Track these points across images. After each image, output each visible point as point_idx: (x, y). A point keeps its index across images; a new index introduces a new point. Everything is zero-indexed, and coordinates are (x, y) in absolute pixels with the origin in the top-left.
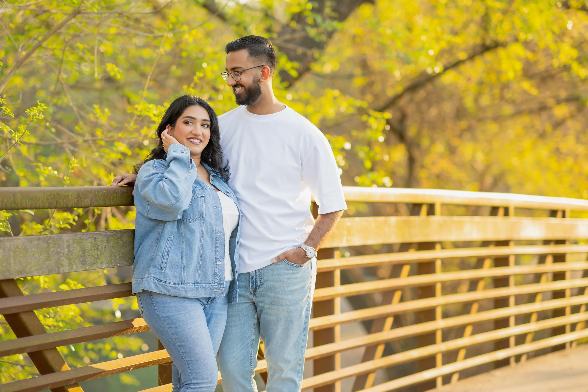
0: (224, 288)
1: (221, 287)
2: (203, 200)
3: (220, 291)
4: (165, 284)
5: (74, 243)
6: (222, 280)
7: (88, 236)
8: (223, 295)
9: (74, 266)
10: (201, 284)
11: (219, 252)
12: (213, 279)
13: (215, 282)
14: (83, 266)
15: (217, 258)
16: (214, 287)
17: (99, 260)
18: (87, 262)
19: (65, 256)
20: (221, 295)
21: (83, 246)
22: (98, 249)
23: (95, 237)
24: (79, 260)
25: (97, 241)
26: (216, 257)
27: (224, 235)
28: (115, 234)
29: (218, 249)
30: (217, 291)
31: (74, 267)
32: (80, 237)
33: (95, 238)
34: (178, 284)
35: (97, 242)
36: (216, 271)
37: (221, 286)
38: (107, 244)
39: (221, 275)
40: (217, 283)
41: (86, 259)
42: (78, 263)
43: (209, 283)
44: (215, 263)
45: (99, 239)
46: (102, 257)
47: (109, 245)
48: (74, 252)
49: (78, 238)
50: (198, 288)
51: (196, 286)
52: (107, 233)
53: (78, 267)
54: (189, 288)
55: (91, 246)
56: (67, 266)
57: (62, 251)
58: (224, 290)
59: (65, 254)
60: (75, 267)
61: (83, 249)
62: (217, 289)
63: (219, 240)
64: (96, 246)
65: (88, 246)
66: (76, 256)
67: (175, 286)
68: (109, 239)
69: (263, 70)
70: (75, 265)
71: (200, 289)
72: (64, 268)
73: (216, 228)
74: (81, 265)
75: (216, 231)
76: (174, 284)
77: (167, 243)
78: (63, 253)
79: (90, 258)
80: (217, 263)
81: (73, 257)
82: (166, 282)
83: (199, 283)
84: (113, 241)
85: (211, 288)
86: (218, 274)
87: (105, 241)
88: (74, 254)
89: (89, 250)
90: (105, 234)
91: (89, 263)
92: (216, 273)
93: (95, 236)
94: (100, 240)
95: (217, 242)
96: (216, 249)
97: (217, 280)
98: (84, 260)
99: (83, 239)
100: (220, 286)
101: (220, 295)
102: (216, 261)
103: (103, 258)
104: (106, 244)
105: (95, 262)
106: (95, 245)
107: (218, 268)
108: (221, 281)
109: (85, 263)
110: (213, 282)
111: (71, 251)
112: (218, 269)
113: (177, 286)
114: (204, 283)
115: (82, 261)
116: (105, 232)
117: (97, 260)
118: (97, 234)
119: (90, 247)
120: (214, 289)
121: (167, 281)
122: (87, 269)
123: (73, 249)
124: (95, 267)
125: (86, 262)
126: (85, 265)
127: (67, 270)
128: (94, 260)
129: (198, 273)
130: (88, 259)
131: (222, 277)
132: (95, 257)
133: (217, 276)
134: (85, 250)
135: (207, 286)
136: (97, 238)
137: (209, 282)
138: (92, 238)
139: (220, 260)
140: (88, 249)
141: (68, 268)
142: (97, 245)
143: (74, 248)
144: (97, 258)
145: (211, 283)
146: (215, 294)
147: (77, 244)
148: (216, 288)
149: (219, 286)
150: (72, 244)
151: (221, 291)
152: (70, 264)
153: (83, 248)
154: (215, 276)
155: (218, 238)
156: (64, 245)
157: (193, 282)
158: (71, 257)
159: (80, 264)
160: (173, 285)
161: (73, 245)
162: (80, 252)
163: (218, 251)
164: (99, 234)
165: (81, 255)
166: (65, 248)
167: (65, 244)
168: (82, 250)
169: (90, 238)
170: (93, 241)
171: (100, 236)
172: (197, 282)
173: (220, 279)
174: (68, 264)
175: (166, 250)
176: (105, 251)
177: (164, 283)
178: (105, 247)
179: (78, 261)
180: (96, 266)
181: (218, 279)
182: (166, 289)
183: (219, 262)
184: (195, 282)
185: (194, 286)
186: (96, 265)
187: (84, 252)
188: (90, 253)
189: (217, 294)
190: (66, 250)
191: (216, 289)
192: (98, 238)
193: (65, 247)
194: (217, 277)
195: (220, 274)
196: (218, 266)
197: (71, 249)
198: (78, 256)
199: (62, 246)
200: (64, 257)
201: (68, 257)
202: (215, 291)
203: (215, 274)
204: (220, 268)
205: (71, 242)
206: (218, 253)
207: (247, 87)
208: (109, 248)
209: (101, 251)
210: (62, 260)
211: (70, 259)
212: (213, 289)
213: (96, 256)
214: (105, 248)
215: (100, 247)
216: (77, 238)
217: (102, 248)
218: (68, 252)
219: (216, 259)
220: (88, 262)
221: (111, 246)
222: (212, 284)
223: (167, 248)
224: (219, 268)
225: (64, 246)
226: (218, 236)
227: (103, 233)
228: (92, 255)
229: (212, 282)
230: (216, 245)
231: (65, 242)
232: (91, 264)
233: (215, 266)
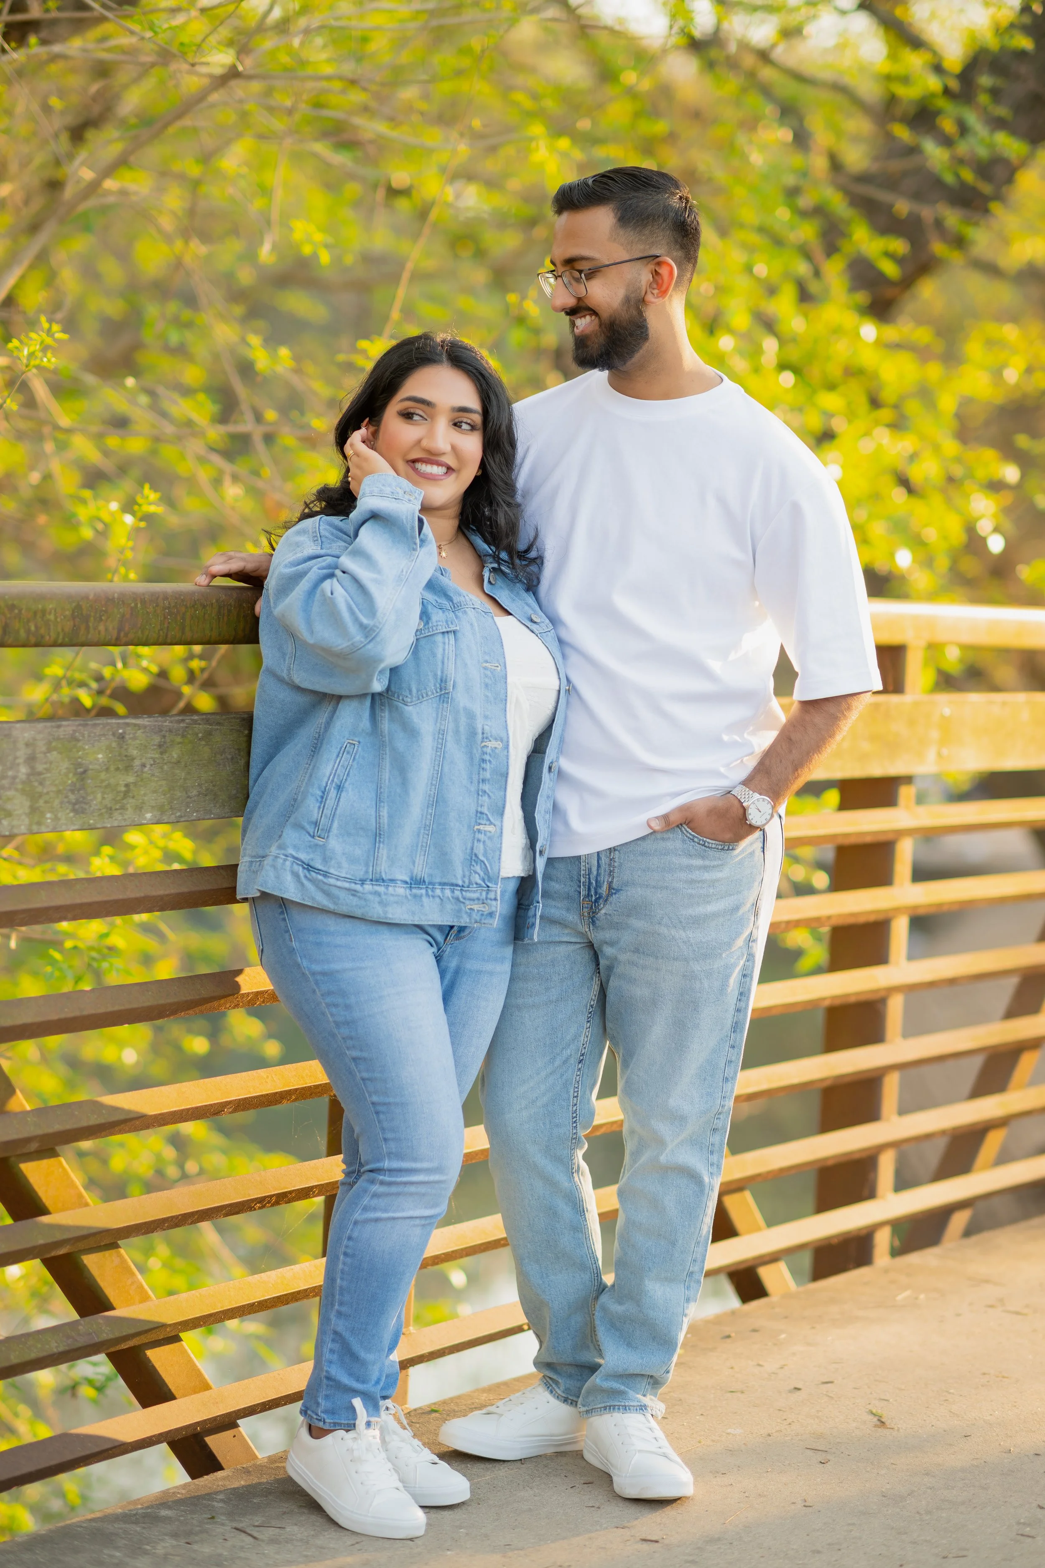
0: (496, 899)
1: (487, 898)
2: (451, 642)
3: (483, 909)
4: (325, 880)
5: (49, 750)
6: (490, 878)
7: (98, 731)
8: (491, 922)
9: (48, 815)
10: (430, 883)
11: (489, 796)
12: (467, 873)
13: (470, 883)
14: (77, 816)
15: (481, 813)
16: (468, 895)
17: (131, 800)
18: (90, 806)
19: (20, 786)
20: (485, 922)
21: (80, 760)
22: (128, 768)
23: (121, 734)
24: (66, 800)
25: (127, 745)
26: (479, 809)
27: (507, 747)
28: (187, 727)
29: (486, 787)
30: (476, 907)
31: (47, 819)
32: (71, 732)
33: (122, 737)
34: (363, 882)
35: (126, 749)
36: (475, 851)
37: (487, 893)
38: (161, 753)
39: (491, 865)
40: (477, 884)
41: (89, 798)
42: (61, 807)
43: (452, 885)
44: (477, 827)
45: (134, 738)
46: (142, 792)
47: (165, 757)
48: (49, 775)
49: (64, 735)
50: (421, 896)
51: (414, 891)
52: (160, 723)
53: (59, 819)
54: (392, 895)
55: (106, 760)
56: (23, 817)
57: (10, 773)
58: (497, 907)
59: (18, 780)
60: (50, 818)
61: (80, 768)
62: (476, 902)
63: (490, 761)
64: (123, 760)
65: (97, 759)
66: (54, 789)
67: (353, 886)
68: (168, 741)
69: (655, 270)
70: (50, 812)
71: (425, 899)
72: (15, 823)
73: (486, 728)
74: (72, 815)
75: (485, 735)
76: (353, 881)
77: (338, 760)
78: (14, 778)
79: (103, 793)
80: (481, 827)
81: (45, 791)
82: (326, 874)
83: (424, 881)
84: (180, 745)
85: (457, 899)
86: (481, 857)
87: (155, 745)
88: (48, 783)
89: (101, 772)
90: (155, 725)
91: (96, 807)
92: (476, 855)
93: (121, 731)
94: (138, 742)
95: (484, 765)
96: (481, 785)
97: (477, 875)
98: (81, 799)
99: (81, 738)
100: (484, 894)
101: (483, 921)
102: (479, 821)
103: (145, 795)
104: (157, 756)
105: (119, 804)
106: (120, 755)
107: (482, 843)
108: (489, 881)
109: (85, 809)
110: (467, 881)
111: (40, 774)
112: (481, 846)
113: (358, 887)
114: (440, 884)
115: (74, 801)
116: (156, 721)
117: (123, 799)
118: (128, 724)
119: (103, 762)
120: (467, 902)
121: (332, 871)
122: (89, 825)
123: (45, 766)
124: (116, 820)
125: (86, 807)
126: (83, 813)
127: (23, 827)
128: (113, 799)
129: (423, 853)
130: (95, 798)
131: (491, 868)
132: (120, 792)
133: (479, 865)
134: (85, 772)
135: (448, 892)
136: (127, 737)
137: (454, 881)
138: (111, 737)
139: (491, 819)
140: (97, 767)
141: (27, 821)
142: (126, 756)
143: (51, 763)
144: (125, 795)
145: (460, 883)
146: (470, 916)
147: (60, 753)
148: (473, 900)
149: (481, 894)
150: (45, 753)
151: (486, 910)
152: (33, 810)
153: (80, 765)
154: (473, 863)
155: (490, 754)
156: (18, 754)
157: (408, 880)
158: (39, 789)
159: (68, 811)
160: (347, 885)
161: (48, 755)
162: (71, 775)
163: (485, 792)
164: (135, 725)
165: (73, 784)
166: (18, 765)
167: (22, 753)
168: (76, 769)
169: (104, 735)
170: (114, 745)
171: (139, 732)
172: (418, 878)
173: (485, 874)
174: (27, 810)
175: (333, 781)
176: (153, 775)
177: (320, 877)
178: (152, 762)
179: (62, 803)
180: (120, 818)
181: (482, 874)
182: (327, 894)
183: (488, 823)
184: (412, 879)
185: (408, 891)
186: (121, 814)
187: (84, 776)
188: (102, 781)
189: (476, 916)
190: (23, 770)
191: (471, 902)
192: (131, 736)
193: (20, 761)
194: (478, 869)
195: (487, 859)
196: (481, 837)
197: (40, 767)
198: (61, 788)
199: (10, 758)
200: (16, 790)
201: (28, 789)
202: (469, 907)
203: (474, 858)
204: (488, 843)
205: (41, 746)
206: (486, 798)
207: (605, 315)
208: (165, 767)
209: (137, 776)
210: (9, 799)
211: (34, 797)
212: (464, 901)
213: (123, 789)
214: (151, 765)
215: (137, 763)
216: (62, 737)
217: (144, 765)
218: (28, 775)
219: (479, 815)
220: (96, 805)
221: (174, 760)
222: (463, 886)
223: (339, 775)
224: (484, 842)
225: (16, 758)
226: (489, 750)
227: (149, 721)
228: (108, 786)
229: (464, 882)
230: (481, 777)
231: (21, 745)
232: (104, 811)
233: (474, 837)
